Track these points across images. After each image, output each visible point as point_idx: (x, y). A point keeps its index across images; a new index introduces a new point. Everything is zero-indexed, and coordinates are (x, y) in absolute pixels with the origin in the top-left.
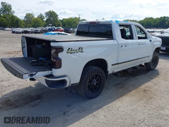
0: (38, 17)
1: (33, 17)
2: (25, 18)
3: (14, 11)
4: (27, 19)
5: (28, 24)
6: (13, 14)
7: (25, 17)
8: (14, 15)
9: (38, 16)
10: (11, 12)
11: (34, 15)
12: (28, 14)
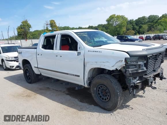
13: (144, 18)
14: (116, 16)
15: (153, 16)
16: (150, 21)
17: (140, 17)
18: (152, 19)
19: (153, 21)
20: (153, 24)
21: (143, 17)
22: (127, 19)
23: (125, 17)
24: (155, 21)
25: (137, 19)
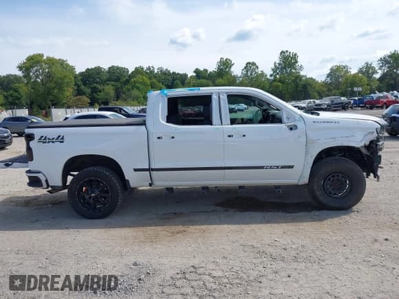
0: (360, 71)
1: (347, 72)
2: (328, 77)
3: (301, 67)
4: (331, 79)
5: (331, 90)
6: (299, 73)
7: (329, 75)
8: (302, 73)
9: (360, 69)
10: (295, 69)
11: (350, 68)
12: (335, 68)
13: (98, 70)
14: (45, 58)
15: (118, 68)
16: (114, 78)
17: (90, 68)
18: (116, 74)
19: (119, 79)
20: (119, 85)
21: (95, 68)
22: (72, 69)
23: (68, 65)
24: (124, 79)
25: (84, 71)
